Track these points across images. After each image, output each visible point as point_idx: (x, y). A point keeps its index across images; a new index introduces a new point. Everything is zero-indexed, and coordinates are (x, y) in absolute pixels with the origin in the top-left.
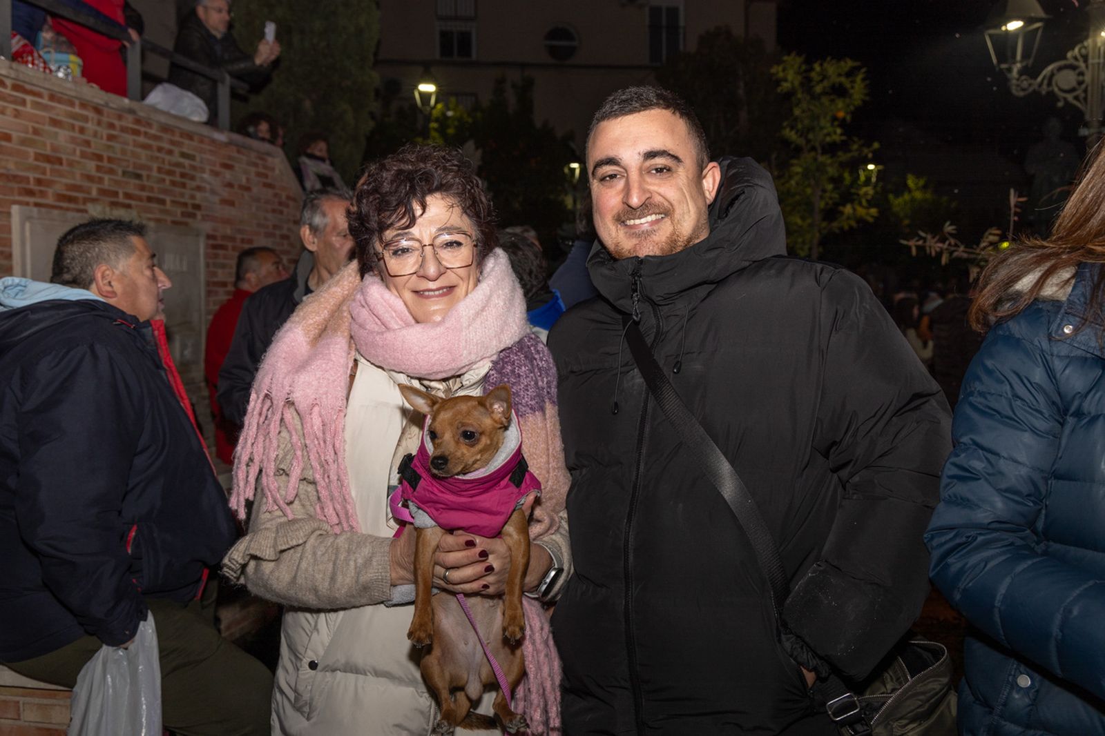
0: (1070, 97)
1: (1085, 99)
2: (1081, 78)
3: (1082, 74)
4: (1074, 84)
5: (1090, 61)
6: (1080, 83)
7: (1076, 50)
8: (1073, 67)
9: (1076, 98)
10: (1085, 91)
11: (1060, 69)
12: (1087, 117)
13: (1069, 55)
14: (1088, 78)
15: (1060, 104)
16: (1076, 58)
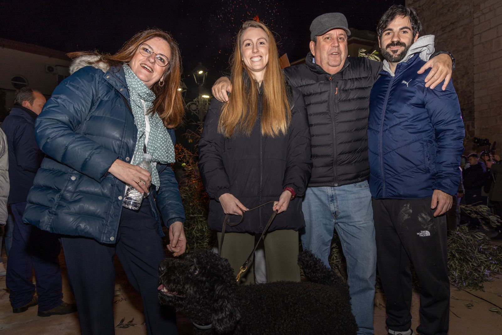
0: (195, 112)
1: (199, 113)
2: (197, 107)
3: (197, 106)
4: (196, 109)
5: (200, 103)
6: (197, 109)
7: (196, 99)
8: (195, 104)
9: (196, 113)
10: (199, 111)
11: (192, 104)
12: (199, 118)
13: (194, 100)
14: (199, 107)
15: (192, 114)
16: (196, 101)
